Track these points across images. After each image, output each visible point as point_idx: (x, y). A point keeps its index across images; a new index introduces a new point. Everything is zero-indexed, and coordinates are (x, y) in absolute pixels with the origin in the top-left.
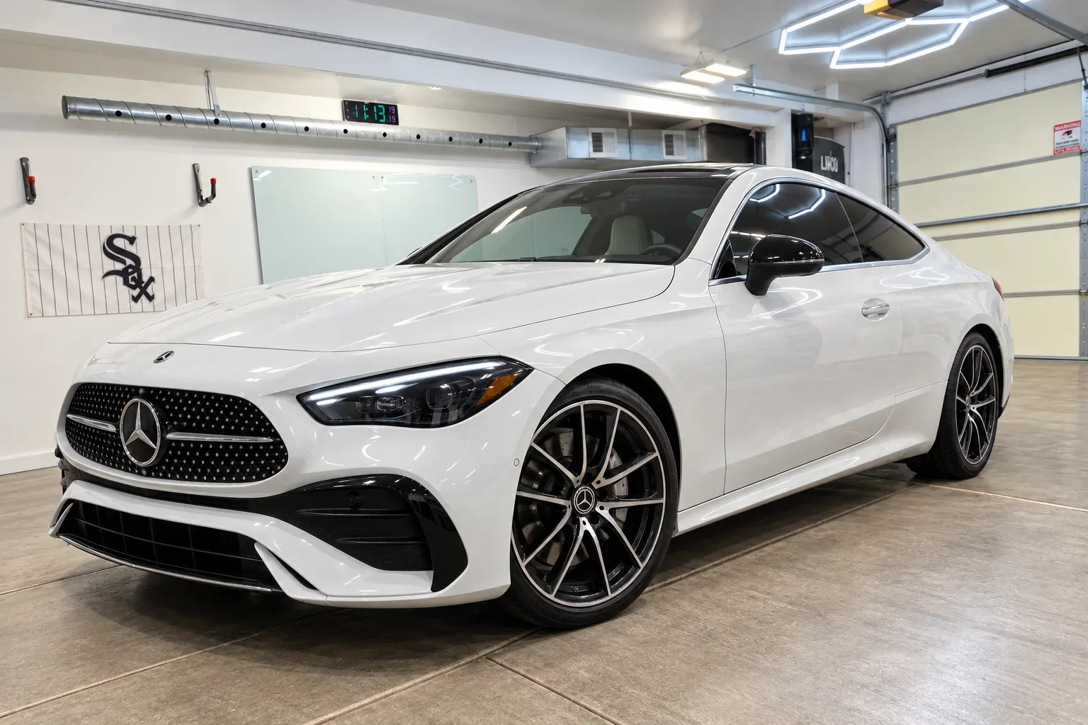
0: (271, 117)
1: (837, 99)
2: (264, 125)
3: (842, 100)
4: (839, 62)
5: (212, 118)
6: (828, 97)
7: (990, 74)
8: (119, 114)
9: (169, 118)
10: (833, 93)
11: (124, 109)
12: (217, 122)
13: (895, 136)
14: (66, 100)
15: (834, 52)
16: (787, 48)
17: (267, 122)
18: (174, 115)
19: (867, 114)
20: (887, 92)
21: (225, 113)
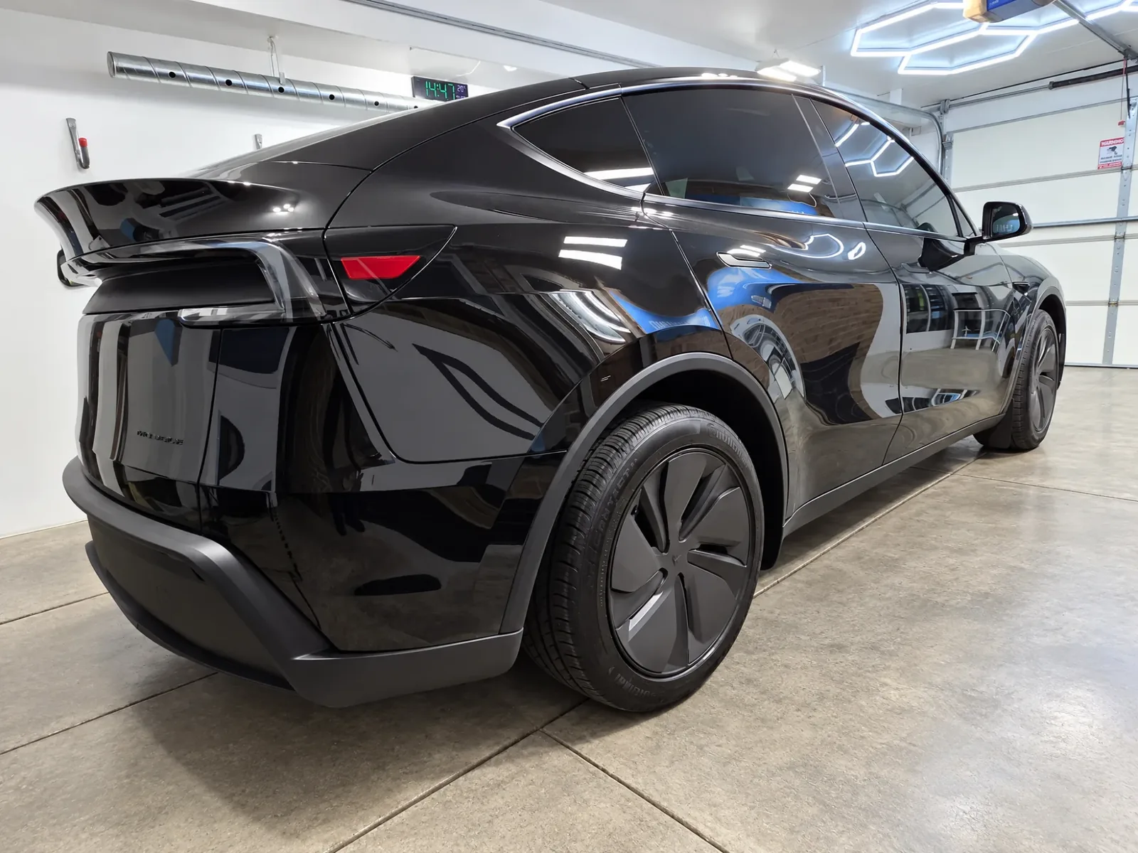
0: (339, 89)
1: (899, 104)
2: (332, 97)
3: (904, 105)
4: (907, 68)
5: (277, 87)
6: (891, 101)
7: (1055, 85)
8: (172, 75)
9: (229, 83)
10: (896, 98)
11: (179, 70)
12: (281, 90)
13: (951, 143)
14: (111, 55)
15: (903, 57)
16: (860, 49)
17: (336, 94)
18: (234, 81)
19: (925, 121)
20: (946, 100)
21: (290, 82)
